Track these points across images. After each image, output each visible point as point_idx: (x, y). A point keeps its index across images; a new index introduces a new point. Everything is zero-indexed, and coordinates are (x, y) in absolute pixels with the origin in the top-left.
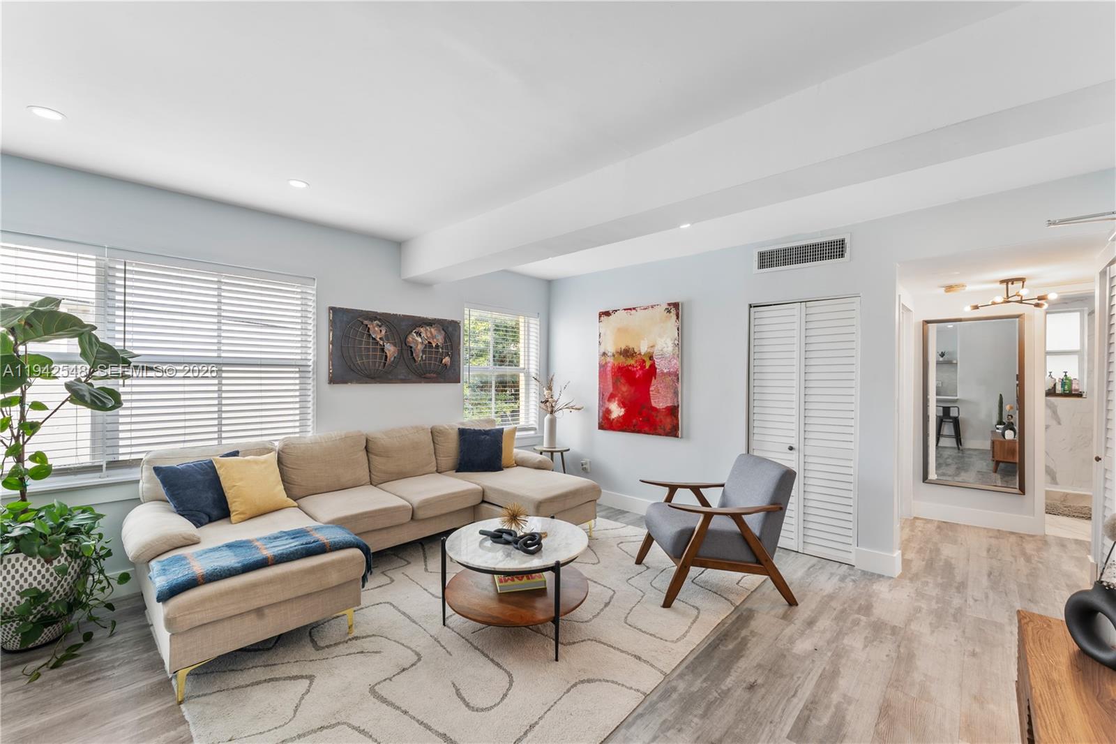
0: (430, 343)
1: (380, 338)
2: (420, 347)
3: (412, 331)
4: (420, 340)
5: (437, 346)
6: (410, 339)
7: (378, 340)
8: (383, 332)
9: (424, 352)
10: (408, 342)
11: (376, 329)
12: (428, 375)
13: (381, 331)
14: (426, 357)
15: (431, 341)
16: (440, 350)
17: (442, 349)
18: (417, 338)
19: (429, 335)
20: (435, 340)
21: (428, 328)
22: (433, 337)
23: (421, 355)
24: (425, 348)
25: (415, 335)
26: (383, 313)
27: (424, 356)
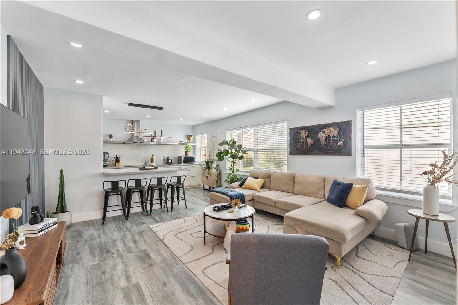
0: (329, 135)
1: (305, 137)
2: (324, 138)
3: (320, 131)
4: (324, 135)
5: (334, 137)
6: (319, 135)
7: (304, 137)
8: (307, 134)
9: (325, 140)
10: (319, 137)
11: (304, 133)
12: (329, 151)
13: (306, 134)
14: (327, 143)
15: (330, 134)
16: (336, 138)
17: (337, 138)
18: (322, 134)
19: (329, 131)
20: (332, 134)
21: (329, 128)
22: (331, 132)
23: (324, 142)
24: (326, 138)
25: (322, 133)
26: (308, 126)
27: (326, 142)
